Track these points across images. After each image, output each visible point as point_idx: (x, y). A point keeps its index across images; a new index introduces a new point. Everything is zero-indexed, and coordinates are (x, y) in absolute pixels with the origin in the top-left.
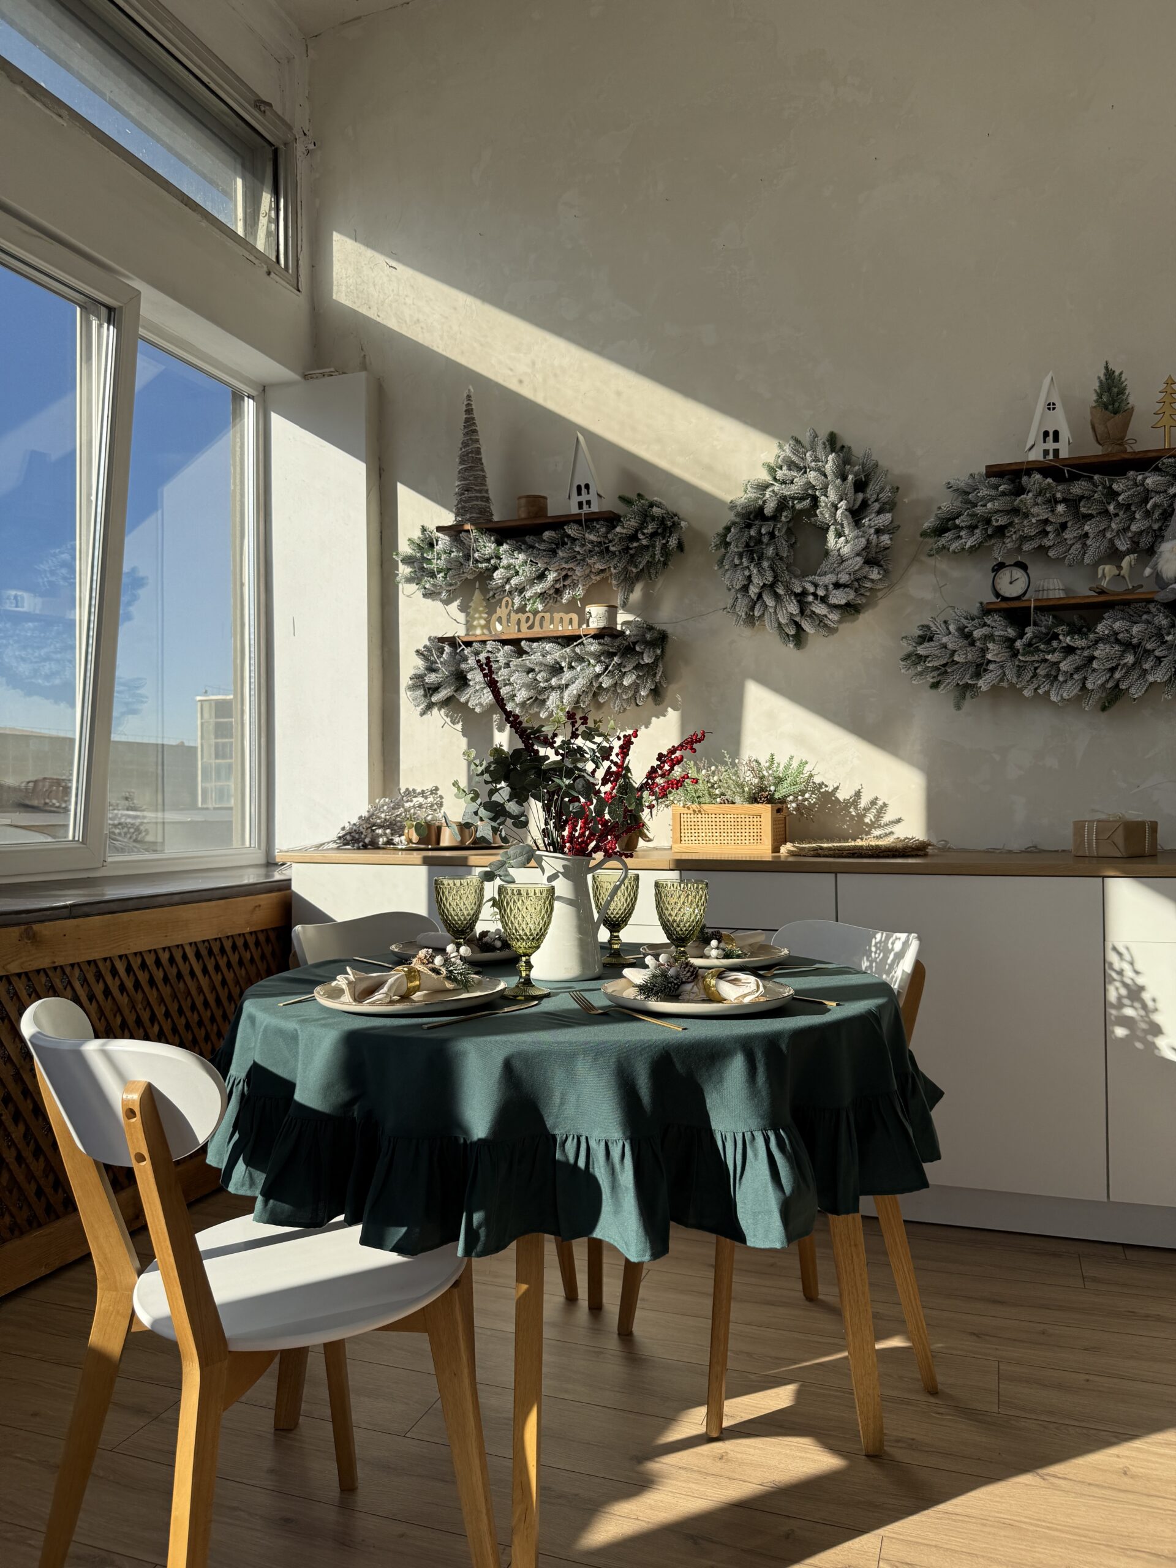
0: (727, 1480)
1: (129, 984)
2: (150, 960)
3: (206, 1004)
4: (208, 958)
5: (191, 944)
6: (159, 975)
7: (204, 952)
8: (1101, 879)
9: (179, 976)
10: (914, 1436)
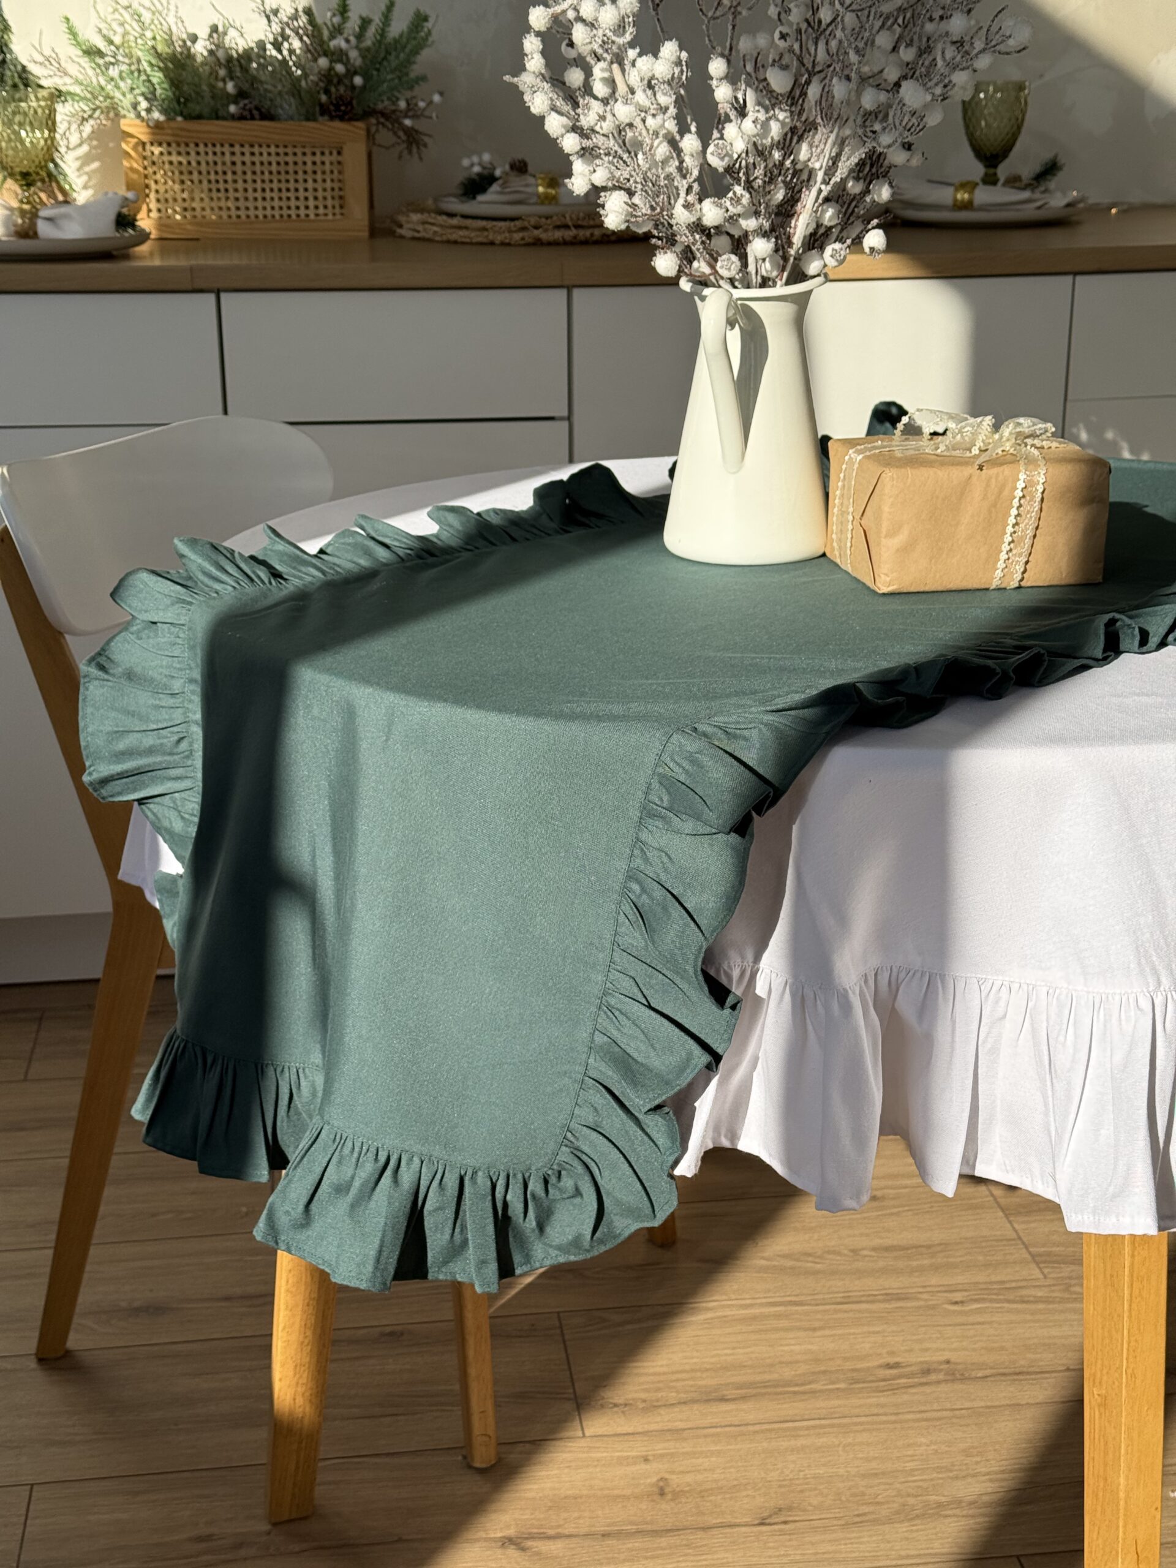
0: (700, 1534)
8: (1070, 278)
10: (947, 1355)
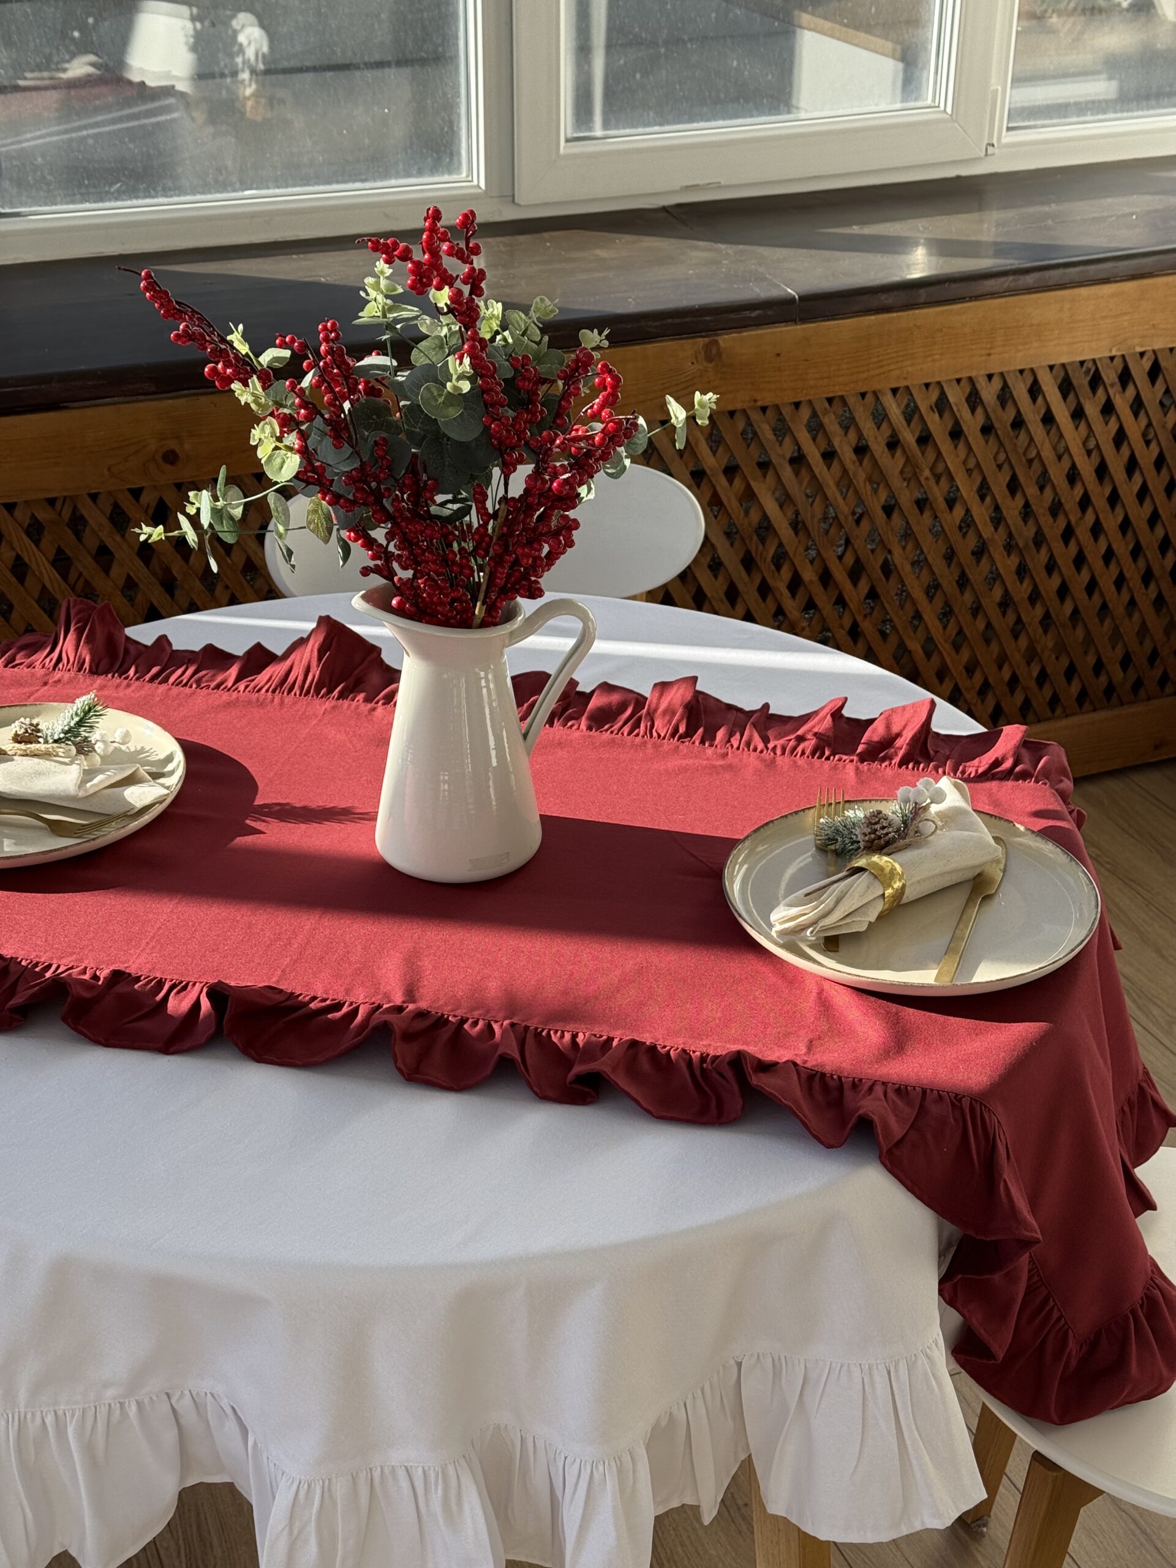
1: (909, 437)
2: (956, 396)
3: (1073, 476)
4: (1088, 389)
5: (1051, 367)
6: (972, 423)
7: (1081, 381)
9: (1018, 423)
